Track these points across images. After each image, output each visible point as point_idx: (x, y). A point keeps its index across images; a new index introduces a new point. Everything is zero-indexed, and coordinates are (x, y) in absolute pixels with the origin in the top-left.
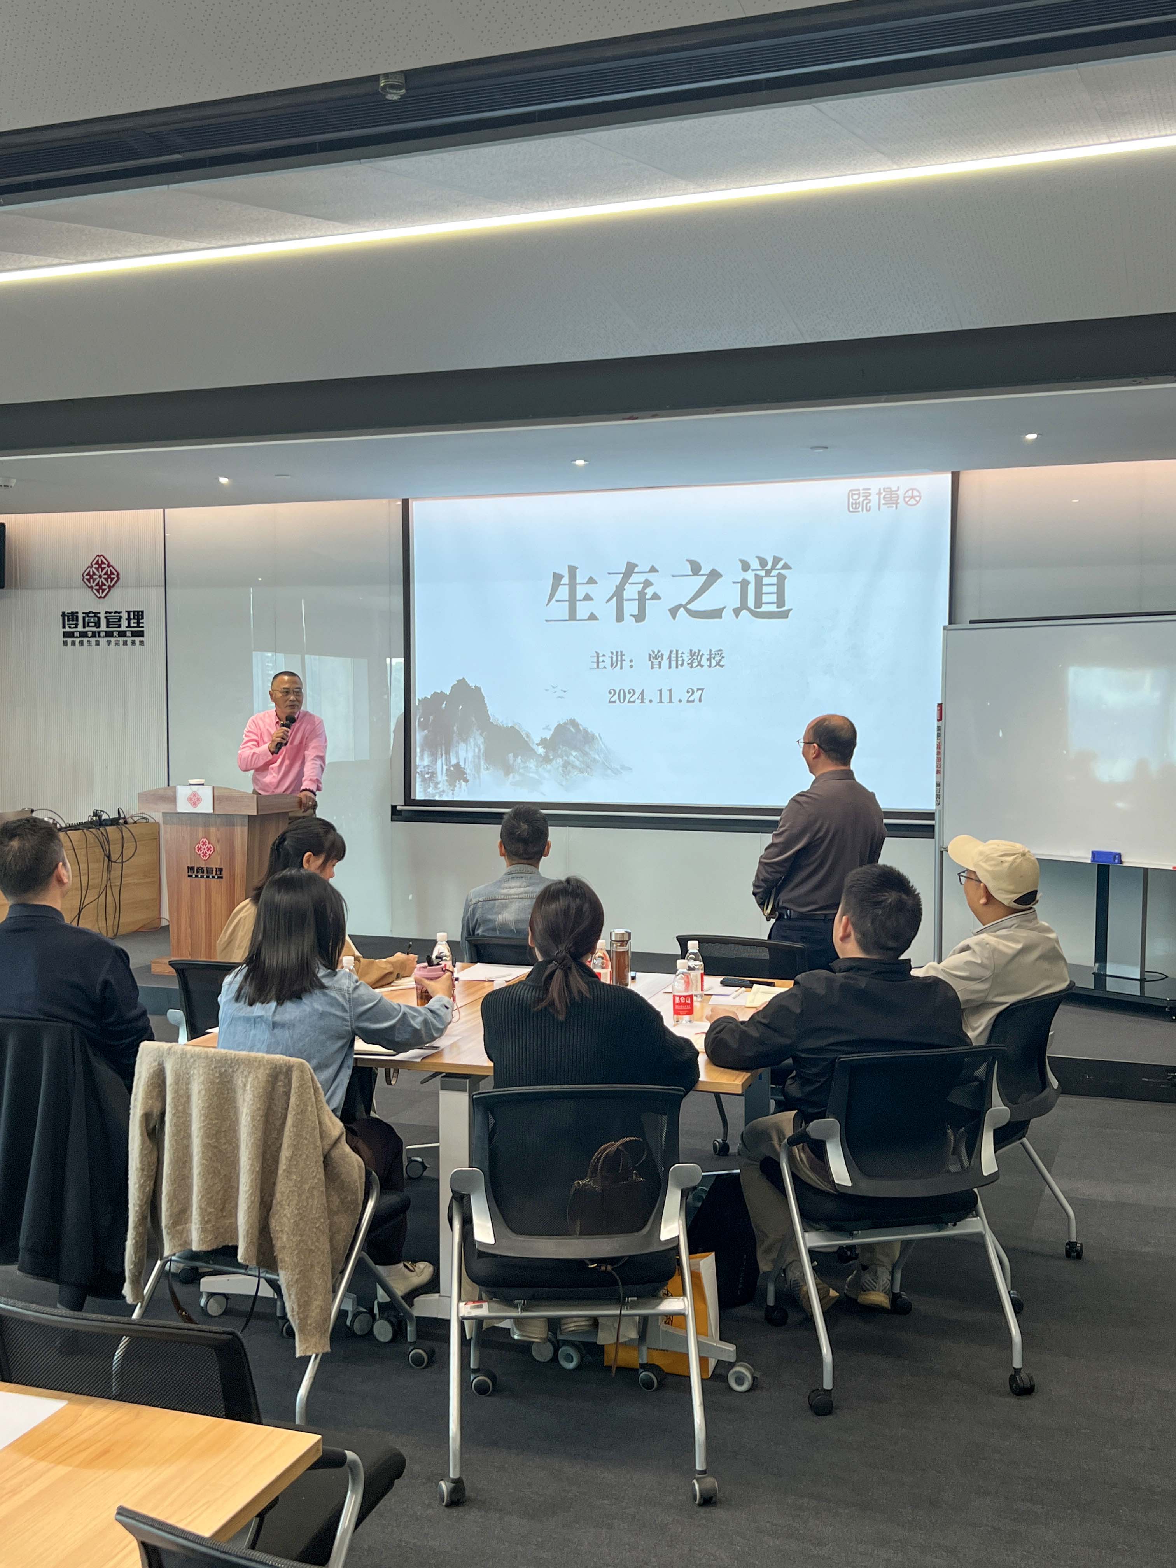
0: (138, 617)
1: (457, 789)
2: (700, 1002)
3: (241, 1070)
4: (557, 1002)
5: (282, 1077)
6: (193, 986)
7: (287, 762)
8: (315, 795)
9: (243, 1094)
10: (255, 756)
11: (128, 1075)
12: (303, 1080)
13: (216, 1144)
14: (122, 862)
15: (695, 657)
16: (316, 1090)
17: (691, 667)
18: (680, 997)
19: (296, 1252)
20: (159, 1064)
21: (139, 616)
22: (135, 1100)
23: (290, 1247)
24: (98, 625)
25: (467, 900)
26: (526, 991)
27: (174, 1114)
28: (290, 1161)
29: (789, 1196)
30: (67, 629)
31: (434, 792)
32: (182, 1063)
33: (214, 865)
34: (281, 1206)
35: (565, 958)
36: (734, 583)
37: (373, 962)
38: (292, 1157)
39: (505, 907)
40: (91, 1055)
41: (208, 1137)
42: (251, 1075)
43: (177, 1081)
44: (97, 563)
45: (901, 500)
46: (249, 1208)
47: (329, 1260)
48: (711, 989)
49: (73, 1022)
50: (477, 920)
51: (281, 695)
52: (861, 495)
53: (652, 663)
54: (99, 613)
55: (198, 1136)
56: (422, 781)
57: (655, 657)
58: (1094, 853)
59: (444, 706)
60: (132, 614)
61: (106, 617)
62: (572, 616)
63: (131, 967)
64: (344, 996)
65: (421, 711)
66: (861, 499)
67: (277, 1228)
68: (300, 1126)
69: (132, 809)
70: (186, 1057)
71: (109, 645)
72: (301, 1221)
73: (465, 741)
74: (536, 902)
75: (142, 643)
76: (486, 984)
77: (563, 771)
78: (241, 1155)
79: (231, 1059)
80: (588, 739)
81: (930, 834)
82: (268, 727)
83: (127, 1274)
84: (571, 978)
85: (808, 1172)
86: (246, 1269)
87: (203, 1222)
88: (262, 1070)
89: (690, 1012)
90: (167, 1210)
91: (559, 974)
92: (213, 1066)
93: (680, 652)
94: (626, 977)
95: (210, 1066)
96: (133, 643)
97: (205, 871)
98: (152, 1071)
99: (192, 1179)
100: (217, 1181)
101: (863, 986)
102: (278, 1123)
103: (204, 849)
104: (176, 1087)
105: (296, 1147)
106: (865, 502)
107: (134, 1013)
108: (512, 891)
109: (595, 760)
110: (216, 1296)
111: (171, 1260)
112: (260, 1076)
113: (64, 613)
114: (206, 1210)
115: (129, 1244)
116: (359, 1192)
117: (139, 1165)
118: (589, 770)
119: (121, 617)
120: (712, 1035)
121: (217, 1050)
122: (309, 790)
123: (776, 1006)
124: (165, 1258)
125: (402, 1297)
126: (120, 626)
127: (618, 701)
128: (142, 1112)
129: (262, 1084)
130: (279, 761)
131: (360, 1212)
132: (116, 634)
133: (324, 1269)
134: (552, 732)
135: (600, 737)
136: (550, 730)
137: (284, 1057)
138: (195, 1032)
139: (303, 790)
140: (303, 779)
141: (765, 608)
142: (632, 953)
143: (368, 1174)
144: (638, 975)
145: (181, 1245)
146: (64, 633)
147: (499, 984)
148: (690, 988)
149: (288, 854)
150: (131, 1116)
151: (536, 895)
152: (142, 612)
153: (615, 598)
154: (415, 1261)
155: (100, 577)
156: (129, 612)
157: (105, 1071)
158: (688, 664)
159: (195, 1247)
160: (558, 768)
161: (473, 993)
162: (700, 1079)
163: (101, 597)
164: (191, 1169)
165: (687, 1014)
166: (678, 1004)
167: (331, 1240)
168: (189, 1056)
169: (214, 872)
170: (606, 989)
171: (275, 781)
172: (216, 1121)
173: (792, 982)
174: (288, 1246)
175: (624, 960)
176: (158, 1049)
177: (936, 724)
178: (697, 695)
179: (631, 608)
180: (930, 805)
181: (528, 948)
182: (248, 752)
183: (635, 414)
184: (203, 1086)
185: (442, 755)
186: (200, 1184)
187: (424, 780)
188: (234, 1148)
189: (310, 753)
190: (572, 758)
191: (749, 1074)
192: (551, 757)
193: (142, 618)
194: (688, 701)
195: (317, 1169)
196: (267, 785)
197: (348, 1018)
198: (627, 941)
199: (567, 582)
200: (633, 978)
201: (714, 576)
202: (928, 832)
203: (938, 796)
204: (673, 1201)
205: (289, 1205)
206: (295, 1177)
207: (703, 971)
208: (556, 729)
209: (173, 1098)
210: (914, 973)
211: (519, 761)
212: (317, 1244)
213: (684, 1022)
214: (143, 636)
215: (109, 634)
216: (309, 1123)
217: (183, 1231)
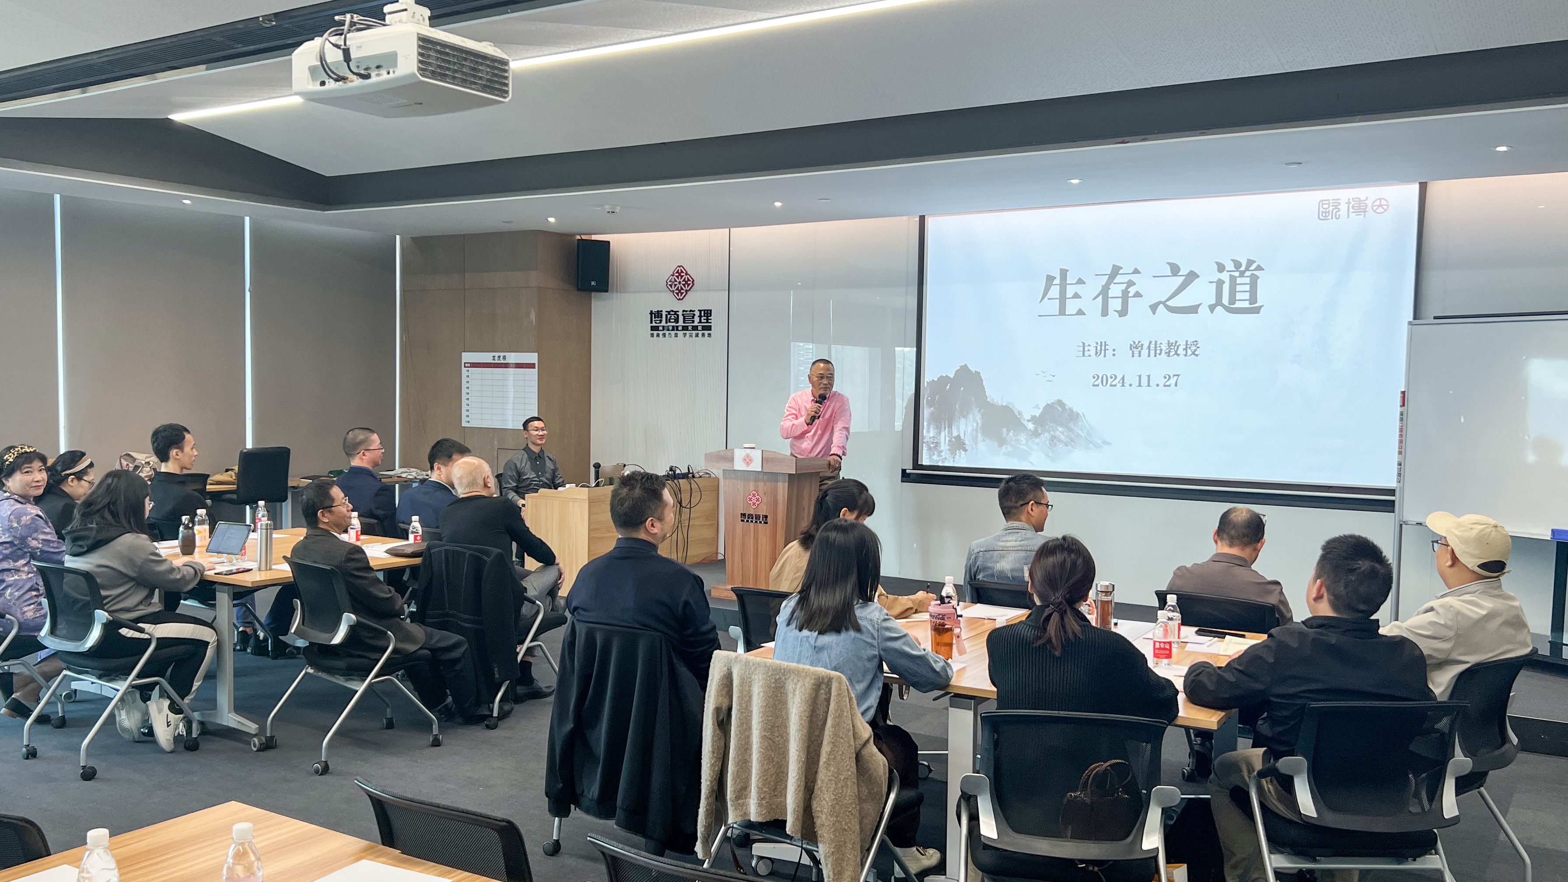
0: (707, 315)
1: (957, 457)
2: (1177, 648)
3: (792, 678)
4: (1054, 640)
5: (824, 687)
6: (749, 609)
7: (819, 432)
8: (841, 459)
9: (793, 698)
10: (794, 426)
11: (703, 677)
12: (840, 689)
13: (771, 736)
14: (690, 508)
15: (1173, 347)
16: (850, 699)
17: (1169, 356)
18: (1160, 642)
19: (833, 830)
20: (728, 669)
21: (708, 313)
22: (709, 696)
23: (828, 826)
24: (677, 321)
25: (970, 549)
26: (1026, 630)
27: (739, 710)
28: (829, 755)
29: (1257, 821)
30: (654, 324)
31: (938, 459)
32: (746, 669)
33: (761, 513)
34: (821, 791)
35: (1060, 603)
36: (1210, 282)
37: (896, 599)
38: (830, 752)
39: (1002, 557)
40: (675, 661)
41: (765, 730)
42: (800, 683)
43: (742, 684)
44: (678, 272)
45: (1369, 209)
46: (796, 790)
47: (858, 839)
48: (1187, 637)
49: (663, 633)
50: (978, 567)
51: (817, 379)
52: (1331, 204)
53: (1133, 352)
54: (678, 312)
55: (757, 729)
56: (927, 450)
57: (1136, 347)
58: (1553, 531)
59: (948, 387)
60: (703, 312)
61: (683, 315)
62: (1062, 311)
63: (705, 590)
64: (873, 626)
65: (929, 391)
66: (1331, 208)
67: (818, 809)
68: (837, 728)
69: (699, 466)
70: (749, 665)
71: (685, 336)
72: (836, 806)
73: (965, 417)
74: (1036, 555)
75: (709, 335)
76: (986, 621)
77: (1050, 443)
78: (790, 747)
79: (784, 669)
80: (1074, 416)
81: (1390, 508)
82: (805, 404)
83: (699, 835)
84: (1066, 620)
85: (1275, 802)
86: (791, 840)
87: (760, 799)
88: (808, 679)
89: (1169, 656)
90: (732, 787)
91: (1055, 617)
92: (770, 674)
93: (1158, 343)
94: (1109, 623)
95: (768, 673)
96: (703, 335)
97: (754, 517)
98: (722, 674)
99: (752, 763)
100: (770, 767)
101: (1334, 641)
102: (820, 723)
103: (754, 500)
104: (741, 688)
105: (834, 744)
106: (1335, 211)
107: (705, 628)
108: (1009, 544)
109: (1078, 435)
110: (765, 860)
111: (733, 827)
112: (807, 685)
113: (651, 311)
114: (762, 789)
115: (702, 811)
116: (884, 786)
117: (710, 749)
118: (1072, 443)
119: (694, 315)
120: (1192, 677)
121: (773, 661)
122: (837, 455)
123: (1250, 657)
124: (728, 825)
125: (915, 875)
126: (693, 322)
127: (1100, 385)
128: (714, 706)
129: (808, 691)
130: (813, 431)
131: (883, 802)
132: (690, 328)
133: (855, 846)
134: (1040, 411)
135: (1084, 416)
136: (1039, 408)
137: (826, 670)
138: (750, 646)
139: (832, 455)
140: (832, 446)
141: (1238, 305)
142: (1115, 603)
143: (891, 772)
144: (1120, 621)
145: (741, 816)
146: (651, 327)
147: (1001, 622)
148: (1169, 635)
149: (828, 508)
150: (705, 709)
151: (1036, 548)
152: (711, 310)
153: (1101, 296)
154: (926, 847)
155: (680, 283)
156: (700, 311)
157: (684, 673)
158: (1166, 353)
159: (753, 818)
160: (1046, 441)
161: (975, 629)
162: (1179, 715)
163: (680, 299)
164: (751, 755)
165: (1166, 658)
166: (1158, 649)
167: (861, 823)
168: (751, 664)
169: (761, 518)
170: (1093, 630)
171: (810, 447)
172: (771, 718)
173: (1266, 635)
174: (826, 824)
175: (1108, 608)
176: (728, 656)
177: (1399, 410)
178: (1172, 381)
179: (1115, 305)
180: (1392, 484)
181: (1028, 594)
182: (788, 424)
183: (1126, 139)
184: (762, 690)
185: (945, 428)
186: (758, 768)
187: (930, 449)
188: (785, 740)
189: (838, 426)
190: (1058, 433)
191: (1223, 714)
192: (1040, 432)
193: (711, 316)
194: (1165, 386)
195: (851, 764)
196: (803, 451)
197: (876, 644)
198: (1111, 592)
199: (1059, 283)
200: (1116, 624)
201: (1192, 276)
202: (1388, 506)
203: (1399, 475)
204: (1154, 817)
205: (827, 791)
206: (832, 769)
207: (1180, 622)
208: (1045, 408)
209: (738, 697)
210: (1381, 631)
211: (1011, 434)
212: (849, 825)
213: (1163, 664)
214: (711, 330)
215: (685, 328)
216: (845, 725)
217: (743, 805)
